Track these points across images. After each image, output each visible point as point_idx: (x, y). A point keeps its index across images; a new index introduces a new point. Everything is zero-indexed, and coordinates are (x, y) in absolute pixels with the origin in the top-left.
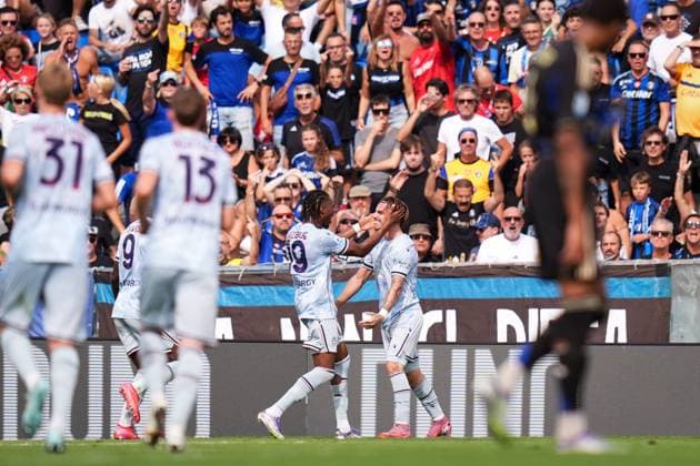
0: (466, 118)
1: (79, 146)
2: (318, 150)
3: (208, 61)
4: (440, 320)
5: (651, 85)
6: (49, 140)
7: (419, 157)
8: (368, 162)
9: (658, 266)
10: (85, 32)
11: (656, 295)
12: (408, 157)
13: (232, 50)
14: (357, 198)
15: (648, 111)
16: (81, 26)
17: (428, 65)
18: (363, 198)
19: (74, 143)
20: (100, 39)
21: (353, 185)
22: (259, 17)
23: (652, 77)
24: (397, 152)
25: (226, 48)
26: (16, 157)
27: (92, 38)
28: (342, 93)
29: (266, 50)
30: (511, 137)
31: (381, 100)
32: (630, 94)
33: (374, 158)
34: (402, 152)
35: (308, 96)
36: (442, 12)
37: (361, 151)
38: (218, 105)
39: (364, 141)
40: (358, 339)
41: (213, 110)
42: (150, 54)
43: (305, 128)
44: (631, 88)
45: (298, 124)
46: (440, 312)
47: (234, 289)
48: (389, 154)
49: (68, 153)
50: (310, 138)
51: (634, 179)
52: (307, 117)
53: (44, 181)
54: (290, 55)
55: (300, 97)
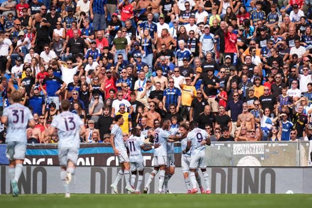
0: (120, 100)
1: (23, 111)
2: (79, 109)
3: (46, 83)
4: (114, 159)
5: (175, 91)
6: (13, 111)
7: (108, 112)
8: (93, 113)
9: (178, 144)
10: (10, 75)
11: (177, 152)
12: (105, 112)
13: (53, 80)
14: (91, 123)
15: (174, 98)
16: (9, 73)
17: (109, 85)
18: (93, 123)
19: (21, 111)
20: (14, 76)
21: (89, 120)
22: (60, 70)
23: (175, 88)
24: (101, 110)
25: (52, 79)
26: (6, 115)
27: (12, 76)
28: (86, 93)
29: (63, 80)
30: (135, 106)
31: (97, 95)
32: (169, 93)
33: (95, 112)
34: (103, 110)
35: (77, 94)
36: (115, 69)
37: (91, 110)
38: (49, 96)
39: (91, 107)
40: (90, 165)
41: (47, 97)
42: (29, 81)
43: (75, 103)
44: (169, 91)
45: (73, 102)
46: (114, 157)
47: (53, 150)
48: (99, 110)
49: (20, 114)
50: (76, 106)
51: (172, 118)
52: (75, 100)
53: (14, 122)
54: (75, 82)
55: (74, 94)
